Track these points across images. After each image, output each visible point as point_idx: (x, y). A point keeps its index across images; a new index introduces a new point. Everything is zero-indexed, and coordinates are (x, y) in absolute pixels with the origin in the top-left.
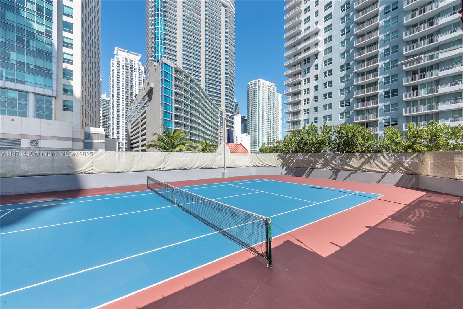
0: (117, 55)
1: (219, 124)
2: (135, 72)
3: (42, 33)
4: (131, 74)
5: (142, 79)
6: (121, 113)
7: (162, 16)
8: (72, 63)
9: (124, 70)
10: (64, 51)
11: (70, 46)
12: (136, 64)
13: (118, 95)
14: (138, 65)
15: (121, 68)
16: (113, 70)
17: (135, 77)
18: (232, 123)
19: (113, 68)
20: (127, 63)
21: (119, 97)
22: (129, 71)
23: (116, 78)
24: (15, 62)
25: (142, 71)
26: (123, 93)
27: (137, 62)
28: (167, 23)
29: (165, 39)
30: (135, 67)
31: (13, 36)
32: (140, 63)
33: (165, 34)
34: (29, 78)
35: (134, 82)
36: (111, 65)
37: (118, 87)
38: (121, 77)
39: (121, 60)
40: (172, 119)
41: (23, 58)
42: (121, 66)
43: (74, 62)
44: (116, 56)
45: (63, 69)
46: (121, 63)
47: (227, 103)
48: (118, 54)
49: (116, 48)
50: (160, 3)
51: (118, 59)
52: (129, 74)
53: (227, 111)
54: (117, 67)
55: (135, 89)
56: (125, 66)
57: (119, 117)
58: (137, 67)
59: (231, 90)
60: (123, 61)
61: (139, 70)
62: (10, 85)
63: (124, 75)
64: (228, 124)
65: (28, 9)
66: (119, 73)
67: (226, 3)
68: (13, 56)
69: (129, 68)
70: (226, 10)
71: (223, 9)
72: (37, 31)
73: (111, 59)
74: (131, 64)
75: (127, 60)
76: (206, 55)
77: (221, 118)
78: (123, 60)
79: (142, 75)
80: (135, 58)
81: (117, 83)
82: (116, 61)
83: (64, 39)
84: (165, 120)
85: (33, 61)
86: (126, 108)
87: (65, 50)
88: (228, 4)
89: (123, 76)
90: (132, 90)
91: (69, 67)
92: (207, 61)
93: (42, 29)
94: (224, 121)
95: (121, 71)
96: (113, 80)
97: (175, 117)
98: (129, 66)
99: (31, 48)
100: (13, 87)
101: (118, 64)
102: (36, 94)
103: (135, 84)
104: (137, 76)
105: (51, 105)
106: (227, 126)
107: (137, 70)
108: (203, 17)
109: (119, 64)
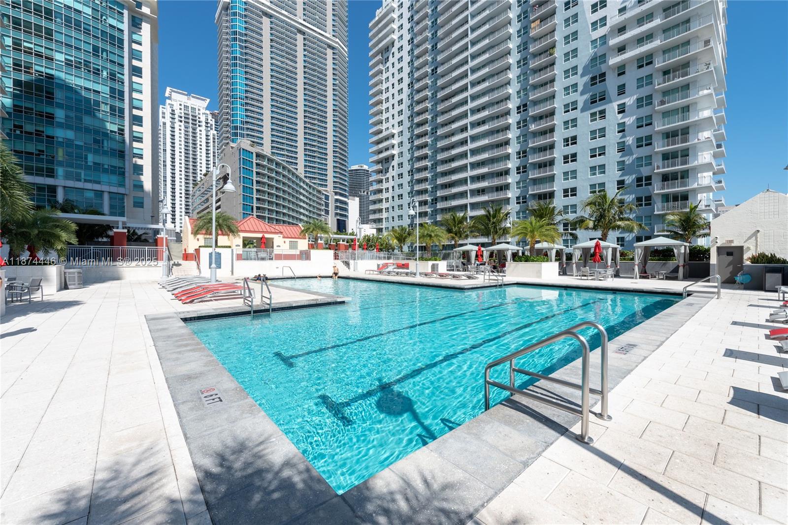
0: (170, 98)
1: (323, 213)
2: (199, 126)
3: (115, 132)
4: (194, 129)
5: (211, 137)
6: (177, 191)
7: (241, 66)
8: (142, 158)
9: (182, 124)
10: (134, 146)
11: (140, 140)
12: (201, 114)
13: (172, 162)
14: (204, 115)
15: (176, 120)
16: (164, 124)
17: (201, 134)
18: (345, 210)
19: (163, 120)
20: (187, 112)
21: (174, 166)
22: (191, 125)
23: (168, 137)
24: (91, 164)
25: (211, 125)
26: (181, 160)
27: (203, 111)
28: (248, 76)
29: (246, 97)
30: (199, 118)
31: (90, 139)
32: (208, 112)
33: (246, 91)
34: (104, 178)
35: (198, 142)
36: (161, 115)
37: (172, 150)
38: (177, 134)
39: (176, 107)
40: (252, 212)
41: (99, 159)
42: (176, 116)
43: (144, 156)
44: (168, 101)
45: (134, 164)
46: (177, 112)
47: (337, 182)
48: (172, 98)
49: (168, 89)
50: (238, 49)
51: (171, 106)
52: (190, 130)
53: (336, 193)
54: (171, 119)
55: (201, 152)
56: (183, 118)
57: (175, 196)
58: (203, 119)
59: (343, 165)
60: (180, 109)
61: (207, 123)
62: (89, 186)
63: (183, 132)
64: (338, 211)
65: (103, 111)
66: (174, 128)
67: (333, 44)
68: (91, 158)
69: (190, 119)
70: (333, 53)
71: (329, 52)
72: (111, 131)
73: (161, 106)
74: (194, 114)
75: (186, 107)
76: (305, 116)
77: (327, 205)
78: (181, 107)
79: (211, 131)
80: (200, 105)
81: (171, 144)
82: (168, 111)
83: (134, 133)
84: (244, 213)
85: (107, 161)
86: (186, 183)
87: (135, 144)
88: (337, 45)
89: (180, 133)
90: (195, 155)
91: (139, 162)
92: (307, 125)
93: (115, 128)
94: (331, 208)
95: (177, 126)
96: (165, 139)
97: (257, 209)
98: (190, 117)
99: (106, 149)
100: (91, 188)
101: (172, 114)
102: (109, 192)
103: (201, 145)
104: (204, 133)
105: (124, 203)
106: (337, 214)
107: (203, 124)
108: (300, 65)
109: (174, 114)
